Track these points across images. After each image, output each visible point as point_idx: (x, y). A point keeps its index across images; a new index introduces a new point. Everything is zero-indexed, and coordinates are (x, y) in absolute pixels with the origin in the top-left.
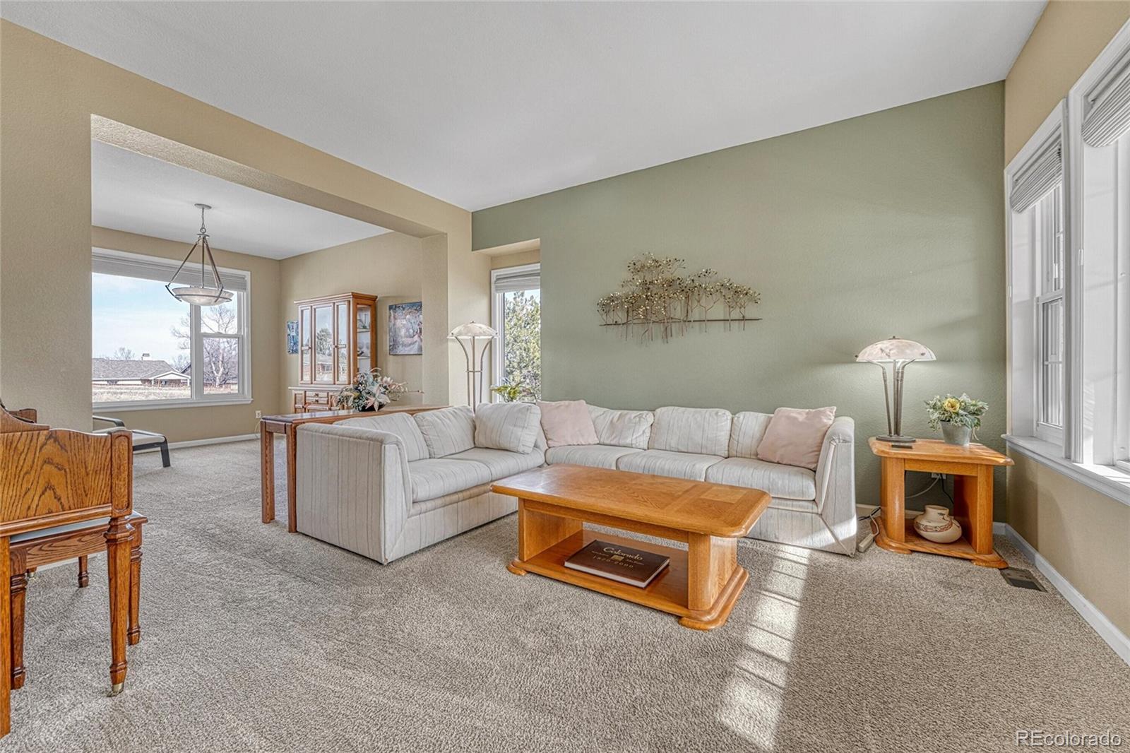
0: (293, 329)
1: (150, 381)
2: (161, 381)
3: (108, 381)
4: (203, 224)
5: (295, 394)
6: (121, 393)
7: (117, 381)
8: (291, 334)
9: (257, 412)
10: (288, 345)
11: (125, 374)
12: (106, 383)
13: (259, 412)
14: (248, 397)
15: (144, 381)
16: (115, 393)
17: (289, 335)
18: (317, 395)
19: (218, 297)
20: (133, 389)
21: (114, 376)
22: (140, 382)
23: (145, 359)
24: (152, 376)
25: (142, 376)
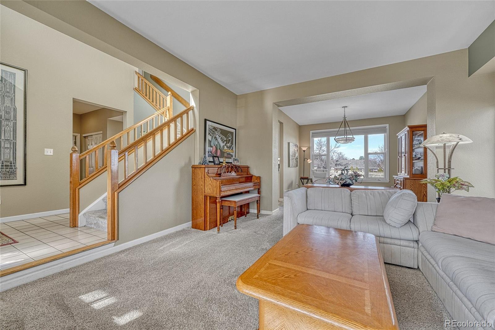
4: (345, 114)
5: (395, 179)
14: (387, 180)
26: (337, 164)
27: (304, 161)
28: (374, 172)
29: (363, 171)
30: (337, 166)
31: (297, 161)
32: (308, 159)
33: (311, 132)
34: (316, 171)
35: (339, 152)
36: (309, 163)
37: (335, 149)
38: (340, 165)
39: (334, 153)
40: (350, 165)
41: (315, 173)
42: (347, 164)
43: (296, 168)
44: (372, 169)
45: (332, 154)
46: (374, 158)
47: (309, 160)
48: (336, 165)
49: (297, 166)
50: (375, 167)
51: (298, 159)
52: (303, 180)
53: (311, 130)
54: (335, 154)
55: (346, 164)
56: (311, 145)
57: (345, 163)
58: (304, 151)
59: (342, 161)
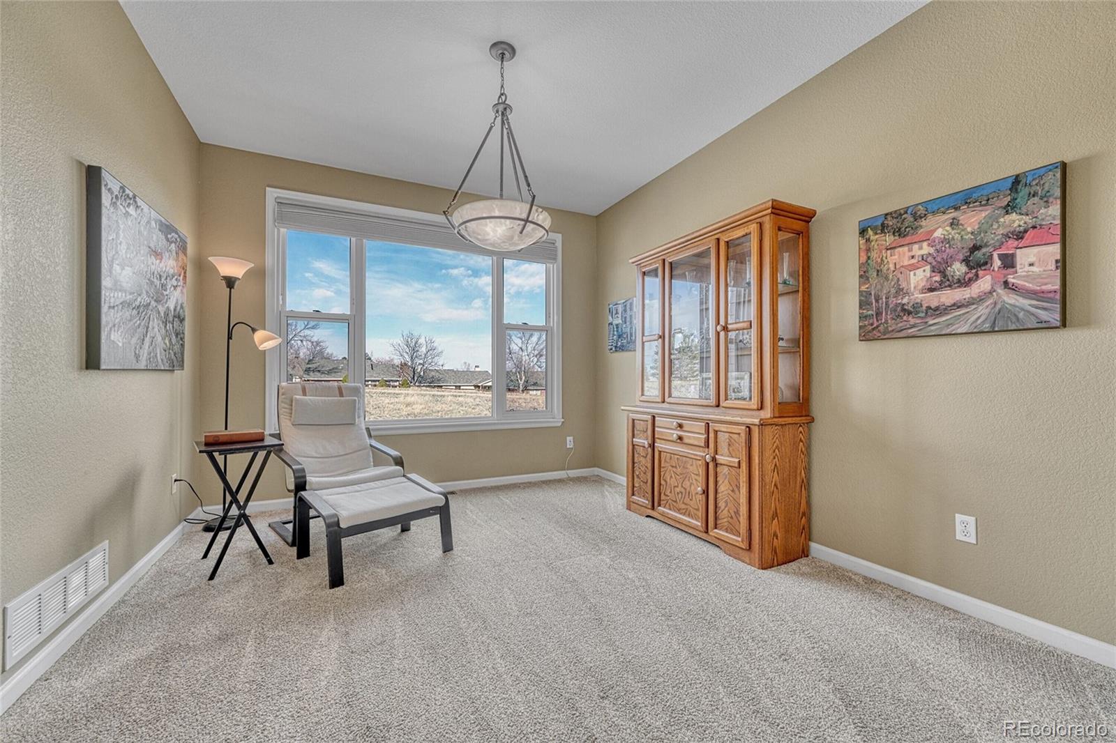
0: (617, 313)
1: (479, 387)
2: (485, 387)
3: (456, 386)
4: (502, 86)
5: (633, 420)
6: (459, 396)
7: (460, 386)
8: (614, 323)
9: (568, 438)
10: (608, 339)
11: (465, 381)
12: (454, 387)
13: (572, 438)
14: (556, 419)
15: (477, 387)
16: (456, 396)
17: (611, 324)
18: (680, 426)
19: (527, 221)
20: (468, 393)
21: (459, 383)
22: (473, 388)
23: (477, 369)
24: (480, 382)
25: (474, 383)
26: (310, 368)
27: (230, 337)
28: (393, 387)
29: (370, 386)
30: (311, 373)
31: (179, 335)
32: (254, 330)
33: (272, 194)
34: (304, 393)
35: (315, 339)
36: (261, 348)
37: (307, 332)
38: (319, 371)
39: (302, 341)
40: (343, 371)
41: (297, 400)
42: (336, 368)
43: (166, 377)
44: (389, 381)
45: (296, 343)
46: (389, 358)
47: (259, 335)
48: (308, 371)
49: (176, 363)
50: (393, 377)
51: (187, 323)
52: (220, 459)
53: (269, 186)
54: (304, 343)
55: (333, 369)
56: (270, 261)
57: (331, 368)
58: (230, 282)
59: (322, 362)
